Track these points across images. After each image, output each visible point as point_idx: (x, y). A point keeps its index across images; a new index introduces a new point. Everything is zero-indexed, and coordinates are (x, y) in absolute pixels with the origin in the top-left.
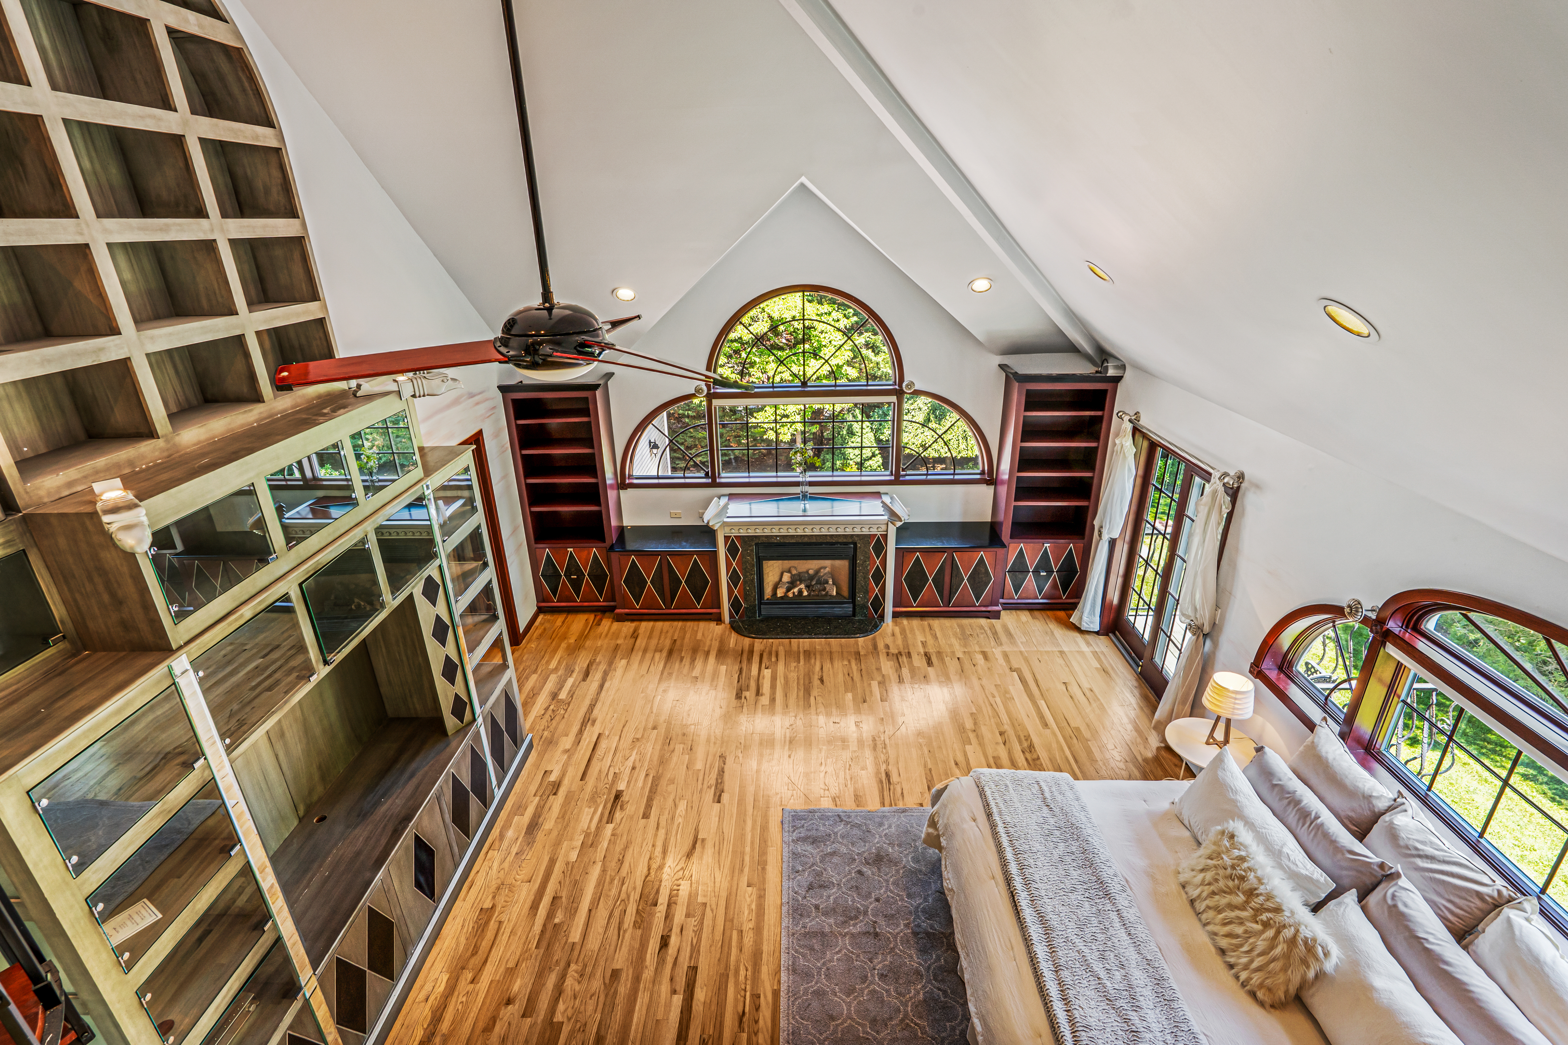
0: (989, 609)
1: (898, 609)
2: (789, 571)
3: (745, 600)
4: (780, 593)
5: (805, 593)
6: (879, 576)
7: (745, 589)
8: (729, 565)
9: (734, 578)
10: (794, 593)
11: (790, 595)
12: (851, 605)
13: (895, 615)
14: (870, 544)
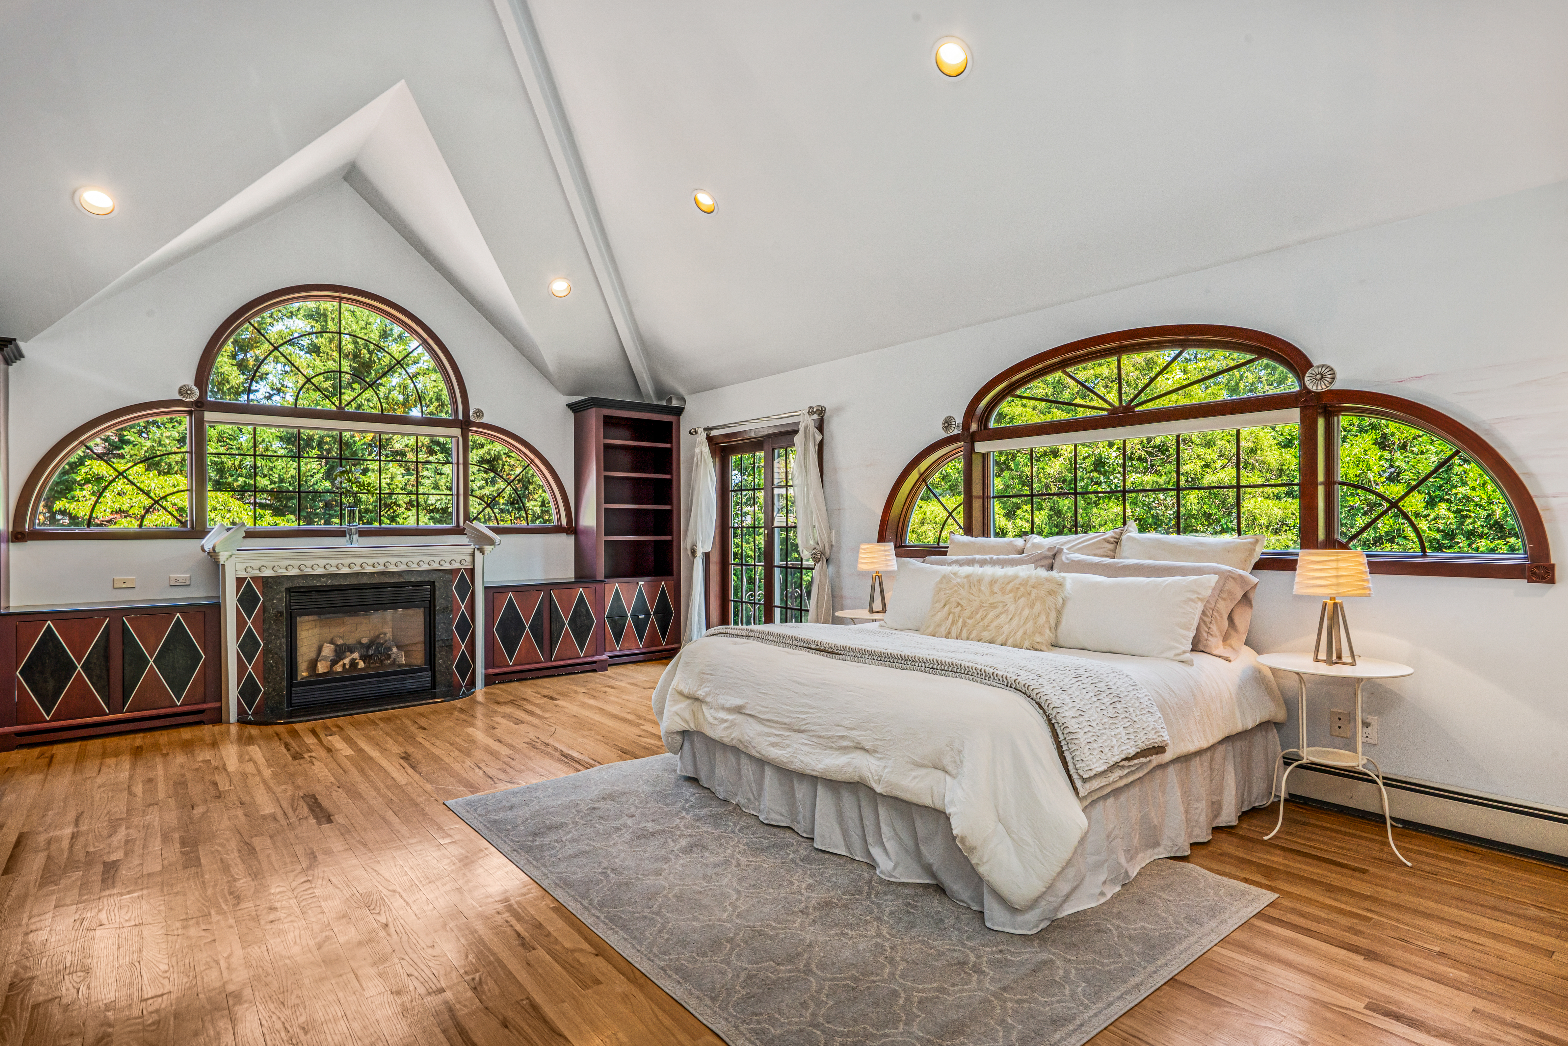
0: (595, 658)
1: (491, 671)
2: (332, 642)
3: (265, 681)
4: (322, 668)
5: (361, 665)
6: (466, 627)
7: (265, 663)
8: (241, 623)
9: (247, 646)
10: (344, 665)
11: (338, 668)
12: (429, 673)
13: (489, 681)
14: (452, 581)
